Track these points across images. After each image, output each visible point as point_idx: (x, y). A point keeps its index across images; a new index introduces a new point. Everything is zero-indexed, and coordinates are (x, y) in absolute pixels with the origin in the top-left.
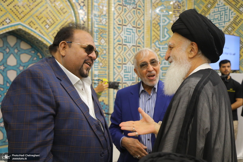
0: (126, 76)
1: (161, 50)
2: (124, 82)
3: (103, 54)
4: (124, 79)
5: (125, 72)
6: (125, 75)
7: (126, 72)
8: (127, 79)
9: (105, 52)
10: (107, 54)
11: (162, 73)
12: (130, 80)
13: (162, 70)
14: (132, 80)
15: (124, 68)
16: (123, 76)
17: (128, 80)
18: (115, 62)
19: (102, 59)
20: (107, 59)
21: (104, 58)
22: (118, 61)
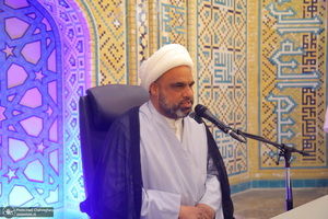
0: (218, 73)
1: (280, 21)
2: (215, 84)
3: (177, 24)
4: (215, 79)
5: (216, 65)
6: (216, 71)
7: (219, 65)
8: (219, 79)
9: (180, 20)
10: (185, 25)
11: (282, 67)
12: (225, 82)
13: (282, 62)
14: (229, 82)
15: (215, 56)
16: (213, 73)
17: (221, 82)
18: (200, 43)
19: (176, 35)
20: (185, 37)
21: (179, 33)
22: (204, 41)
